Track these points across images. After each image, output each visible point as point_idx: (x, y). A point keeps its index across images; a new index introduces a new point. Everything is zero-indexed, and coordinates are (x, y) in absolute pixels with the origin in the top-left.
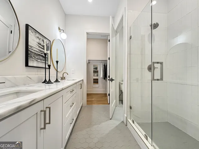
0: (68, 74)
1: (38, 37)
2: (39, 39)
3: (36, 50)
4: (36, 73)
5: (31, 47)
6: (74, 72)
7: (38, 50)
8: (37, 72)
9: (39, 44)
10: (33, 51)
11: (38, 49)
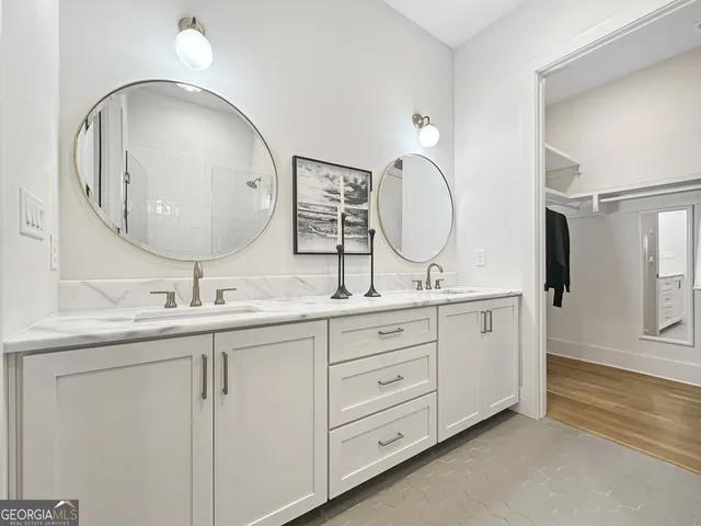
0: (442, 271)
1: (327, 176)
2: (332, 179)
3: (320, 209)
4: (325, 268)
5: (306, 205)
6: (483, 263)
7: (327, 210)
8: (328, 265)
9: (329, 192)
10: (311, 215)
11: (327, 207)
